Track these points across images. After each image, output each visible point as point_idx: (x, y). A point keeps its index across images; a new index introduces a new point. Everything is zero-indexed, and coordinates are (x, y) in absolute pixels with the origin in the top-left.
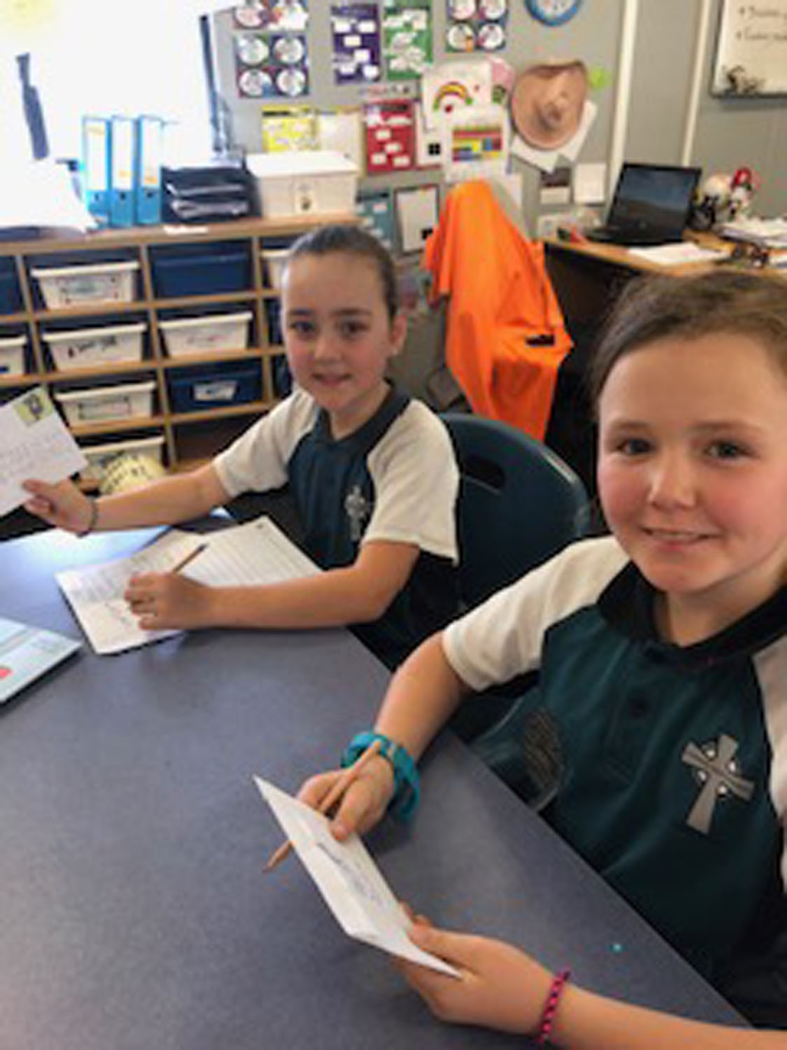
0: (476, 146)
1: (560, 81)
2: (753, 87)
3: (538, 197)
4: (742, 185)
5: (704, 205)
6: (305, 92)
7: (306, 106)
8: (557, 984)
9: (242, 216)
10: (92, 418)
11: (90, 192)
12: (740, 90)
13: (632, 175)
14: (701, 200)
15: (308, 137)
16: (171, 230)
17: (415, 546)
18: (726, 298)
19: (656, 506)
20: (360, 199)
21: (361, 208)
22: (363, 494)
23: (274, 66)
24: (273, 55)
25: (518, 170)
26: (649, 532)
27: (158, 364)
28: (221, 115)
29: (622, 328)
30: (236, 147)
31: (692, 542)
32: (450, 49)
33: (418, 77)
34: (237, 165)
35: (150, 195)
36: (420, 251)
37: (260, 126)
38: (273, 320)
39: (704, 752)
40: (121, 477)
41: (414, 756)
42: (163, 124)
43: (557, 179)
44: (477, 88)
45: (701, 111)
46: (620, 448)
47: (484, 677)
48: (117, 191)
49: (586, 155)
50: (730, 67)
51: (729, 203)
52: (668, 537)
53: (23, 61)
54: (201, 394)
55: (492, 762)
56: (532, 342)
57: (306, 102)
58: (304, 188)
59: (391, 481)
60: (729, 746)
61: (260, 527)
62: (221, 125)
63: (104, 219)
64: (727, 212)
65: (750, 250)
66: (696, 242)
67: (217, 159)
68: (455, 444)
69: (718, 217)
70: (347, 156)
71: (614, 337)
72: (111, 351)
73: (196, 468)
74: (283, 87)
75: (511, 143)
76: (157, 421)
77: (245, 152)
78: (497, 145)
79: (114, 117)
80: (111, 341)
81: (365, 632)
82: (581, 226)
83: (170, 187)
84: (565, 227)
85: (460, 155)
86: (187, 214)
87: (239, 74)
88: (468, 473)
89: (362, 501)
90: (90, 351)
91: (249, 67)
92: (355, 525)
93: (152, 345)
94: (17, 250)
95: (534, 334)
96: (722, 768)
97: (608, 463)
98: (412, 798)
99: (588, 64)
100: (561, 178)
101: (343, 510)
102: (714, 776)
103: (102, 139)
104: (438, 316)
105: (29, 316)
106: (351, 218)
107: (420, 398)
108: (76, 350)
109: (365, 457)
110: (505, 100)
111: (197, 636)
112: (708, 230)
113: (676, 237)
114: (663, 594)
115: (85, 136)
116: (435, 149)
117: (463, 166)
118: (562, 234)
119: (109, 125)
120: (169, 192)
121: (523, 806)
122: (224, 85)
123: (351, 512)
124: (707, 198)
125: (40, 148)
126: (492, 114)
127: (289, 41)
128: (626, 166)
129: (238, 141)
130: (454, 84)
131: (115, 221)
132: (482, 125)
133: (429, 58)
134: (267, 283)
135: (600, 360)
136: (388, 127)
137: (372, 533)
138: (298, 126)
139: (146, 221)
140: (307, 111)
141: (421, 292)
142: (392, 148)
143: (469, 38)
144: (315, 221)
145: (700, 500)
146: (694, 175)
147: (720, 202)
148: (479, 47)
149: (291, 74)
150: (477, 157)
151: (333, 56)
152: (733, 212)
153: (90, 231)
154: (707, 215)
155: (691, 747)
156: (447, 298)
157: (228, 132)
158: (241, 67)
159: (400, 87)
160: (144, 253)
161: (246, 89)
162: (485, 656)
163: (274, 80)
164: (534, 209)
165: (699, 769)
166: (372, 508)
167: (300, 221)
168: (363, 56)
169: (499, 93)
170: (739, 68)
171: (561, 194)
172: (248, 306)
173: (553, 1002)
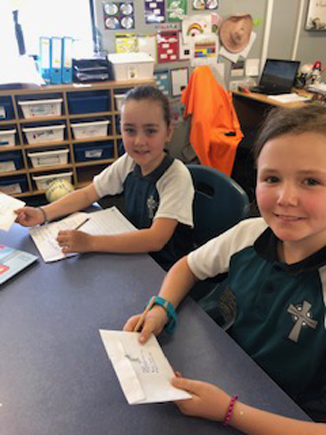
0: (205, 51)
1: (241, 23)
2: (323, 27)
3: (230, 73)
4: (317, 69)
5: (301, 77)
6: (133, 27)
7: (133, 33)
8: (233, 401)
9: (105, 80)
10: (43, 164)
11: (42, 69)
12: (318, 28)
13: (270, 64)
14: (299, 75)
15: (134, 47)
16: (76, 86)
17: (176, 220)
18: (313, 117)
19: (280, 205)
20: (155, 73)
21: (155, 77)
22: (154, 199)
23: (120, 16)
24: (120, 11)
25: (222, 62)
26: (277, 216)
27: (70, 142)
28: (97, 37)
29: (268, 129)
30: (104, 51)
31: (294, 220)
32: (194, 9)
33: (181, 21)
34: (104, 58)
35: (68, 70)
36: (179, 96)
37: (114, 41)
38: (118, 124)
39: (297, 308)
40: (54, 189)
41: (175, 307)
42: (73, 40)
43: (238, 66)
44: (205, 26)
45: (301, 36)
46: (266, 180)
47: (204, 274)
48: (54, 69)
49: (251, 55)
50: (314, 18)
51: (312, 76)
52: (285, 218)
53: (15, 13)
54: (88, 155)
55: (206, 309)
56: (228, 135)
57: (133, 32)
58: (132, 68)
59: (166, 193)
60: (307, 306)
61: (113, 210)
62: (97, 41)
63: (48, 80)
64: (310, 81)
65: (320, 97)
66: (297, 93)
67: (95, 56)
68: (192, 176)
69: (307, 82)
70: (150, 55)
71: (265, 132)
72: (51, 136)
73: (86, 186)
74: (124, 25)
75: (219, 49)
76: (70, 166)
77: (108, 52)
78: (213, 51)
79: (53, 37)
80: (51, 132)
81: (155, 255)
82: (248, 86)
83: (76, 67)
84: (241, 86)
85: (198, 55)
86: (83, 79)
87: (105, 20)
88: (198, 189)
89: (154, 202)
90: (42, 136)
91: (110, 16)
92: (151, 211)
93: (68, 134)
94: (12, 93)
95: (227, 131)
96: (304, 315)
97: (261, 187)
98: (174, 324)
99: (253, 16)
100: (240, 65)
101: (146, 205)
102: (300, 318)
103: (48, 46)
104: (187, 123)
105: (17, 121)
106: (152, 81)
107: (178, 158)
108: (36, 136)
109: (155, 183)
110: (217, 31)
111: (85, 255)
112: (301, 88)
113: (288, 91)
114: (282, 242)
115: (40, 45)
116: (187, 52)
117: (199, 60)
118: (240, 89)
119: (51, 41)
120: (75, 70)
121: (219, 328)
122: (99, 24)
123: (149, 206)
124: (302, 74)
125: (22, 50)
126: (212, 37)
127: (126, 5)
128: (268, 60)
129: (104, 48)
130: (196, 24)
131: (53, 82)
132: (207, 42)
133: (185, 13)
134: (116, 109)
135: (258, 142)
136: (168, 43)
137: (158, 215)
138: (130, 41)
139: (67, 82)
140: (133, 36)
141: (180, 113)
142: (170, 51)
143: (202, 5)
144: (136, 82)
145: (299, 203)
146: (297, 64)
147: (308, 76)
148: (207, 8)
149: (127, 19)
150: (205, 56)
151: (145, 11)
152: (313, 80)
153: (43, 85)
154: (302, 82)
155: (291, 306)
156: (191, 116)
157: (100, 44)
158: (106, 16)
159: (173, 25)
160: (65, 95)
161: (108, 26)
162: (205, 266)
163: (120, 21)
164: (229, 78)
165: (294, 315)
166: (158, 205)
167: (130, 83)
168: (158, 11)
169: (215, 28)
170: (317, 19)
171: (240, 72)
172: (108, 118)
173: (231, 408)
